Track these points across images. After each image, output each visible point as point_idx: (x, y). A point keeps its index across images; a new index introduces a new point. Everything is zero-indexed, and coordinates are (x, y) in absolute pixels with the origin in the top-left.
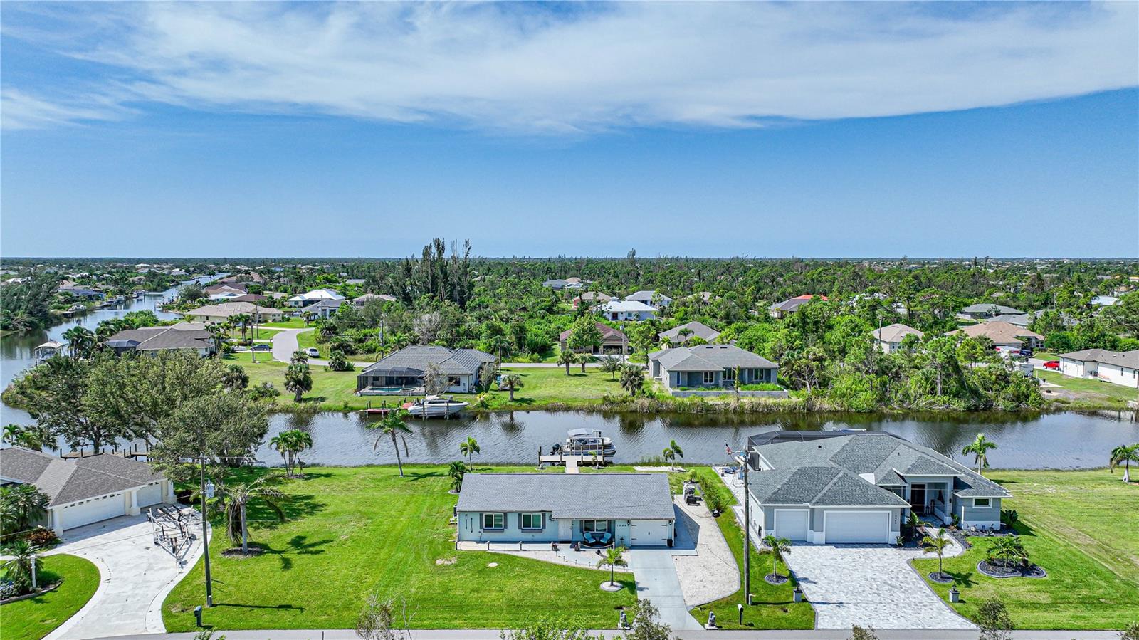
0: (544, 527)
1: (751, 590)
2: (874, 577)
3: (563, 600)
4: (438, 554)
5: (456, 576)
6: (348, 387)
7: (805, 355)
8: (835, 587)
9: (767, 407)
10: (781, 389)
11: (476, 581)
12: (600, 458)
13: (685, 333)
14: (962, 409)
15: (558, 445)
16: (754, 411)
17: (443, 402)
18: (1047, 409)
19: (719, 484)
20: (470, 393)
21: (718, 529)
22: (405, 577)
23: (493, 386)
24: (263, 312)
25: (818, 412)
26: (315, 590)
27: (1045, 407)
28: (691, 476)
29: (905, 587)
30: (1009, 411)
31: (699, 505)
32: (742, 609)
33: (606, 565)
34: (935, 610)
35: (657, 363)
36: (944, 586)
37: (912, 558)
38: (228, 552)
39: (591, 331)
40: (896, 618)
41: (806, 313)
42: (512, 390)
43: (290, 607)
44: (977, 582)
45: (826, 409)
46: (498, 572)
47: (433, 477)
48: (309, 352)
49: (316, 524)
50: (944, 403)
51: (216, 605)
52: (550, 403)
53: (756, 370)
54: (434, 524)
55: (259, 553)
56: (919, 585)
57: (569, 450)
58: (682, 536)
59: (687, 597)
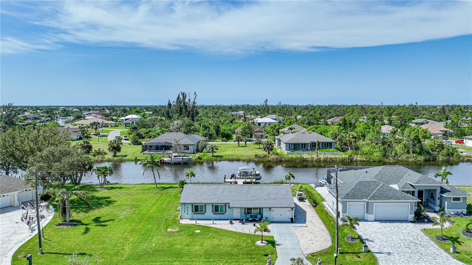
0: (225, 212)
1: (339, 246)
2: (405, 238)
3: (235, 251)
4: (169, 226)
5: (178, 238)
6: (138, 151)
7: (348, 136)
8: (385, 244)
9: (331, 159)
10: (337, 151)
11: (188, 240)
12: (254, 180)
13: (291, 129)
14: (422, 160)
15: (233, 174)
16: (325, 161)
17: (181, 156)
18: (463, 160)
19: (314, 192)
20: (194, 153)
21: (316, 213)
22: (150, 238)
23: (205, 150)
24: (107, 122)
25: (355, 161)
26: (100, 244)
27: (462, 159)
28: (300, 188)
29: (423, 244)
30: (445, 161)
31: (305, 201)
32: (336, 257)
33: (259, 232)
34: (444, 257)
35: (279, 141)
36: (445, 244)
37: (423, 228)
38: (60, 225)
39: (249, 128)
40: (423, 262)
41: (346, 119)
42: (213, 152)
43: (84, 254)
44: (463, 242)
45: (359, 160)
46: (200, 235)
47: (172, 189)
48: (123, 138)
49: (109, 210)
50: (414, 157)
51: (44, 253)
52: (231, 158)
53: (325, 143)
54: (169, 210)
55: (76, 225)
56: (431, 243)
57: (239, 177)
58: (298, 217)
59: (303, 249)
